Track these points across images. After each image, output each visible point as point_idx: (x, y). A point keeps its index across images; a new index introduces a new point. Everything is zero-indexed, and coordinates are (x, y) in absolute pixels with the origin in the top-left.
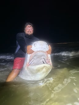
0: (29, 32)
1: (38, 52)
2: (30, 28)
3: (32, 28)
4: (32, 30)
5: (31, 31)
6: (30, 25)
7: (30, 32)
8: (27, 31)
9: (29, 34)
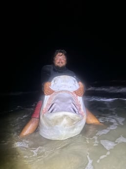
0: (60, 64)
1: (60, 93)
2: (60, 57)
3: (64, 57)
4: (65, 59)
5: (63, 61)
6: (62, 52)
7: (62, 63)
8: (58, 61)
9: (60, 66)
